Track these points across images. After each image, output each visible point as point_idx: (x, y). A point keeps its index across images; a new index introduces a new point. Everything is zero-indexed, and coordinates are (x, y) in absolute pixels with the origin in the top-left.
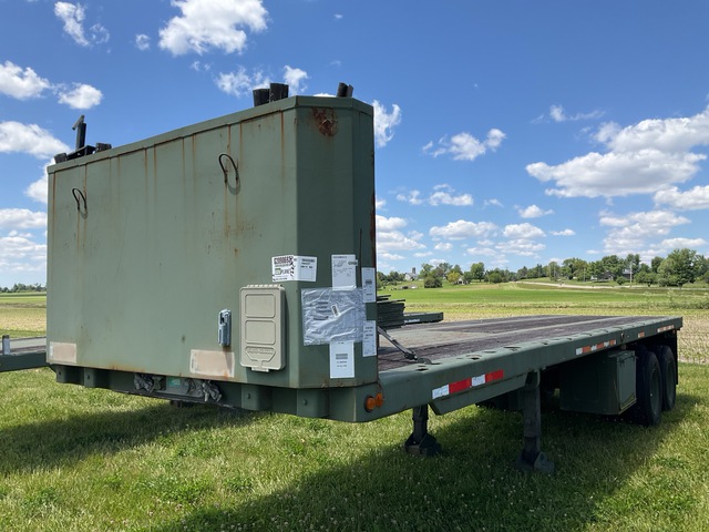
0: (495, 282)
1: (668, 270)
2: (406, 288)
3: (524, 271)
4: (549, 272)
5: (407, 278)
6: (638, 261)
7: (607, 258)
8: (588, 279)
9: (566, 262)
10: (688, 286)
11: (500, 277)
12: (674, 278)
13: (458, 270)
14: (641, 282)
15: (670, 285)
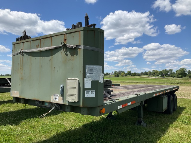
0: (134, 76)
1: (179, 74)
2: (110, 77)
3: (142, 73)
4: (148, 74)
5: (110, 74)
6: (172, 71)
7: (164, 70)
8: (158, 76)
9: (153, 71)
10: (184, 78)
11: (135, 75)
12: (180, 76)
13: (124, 72)
14: (171, 77)
15: (179, 78)
